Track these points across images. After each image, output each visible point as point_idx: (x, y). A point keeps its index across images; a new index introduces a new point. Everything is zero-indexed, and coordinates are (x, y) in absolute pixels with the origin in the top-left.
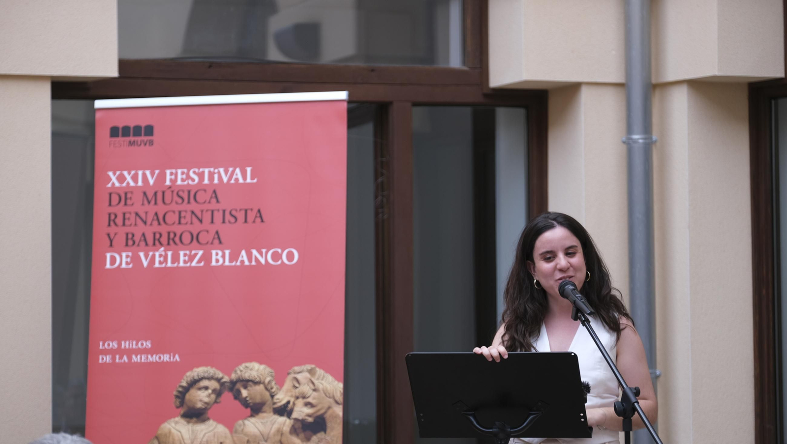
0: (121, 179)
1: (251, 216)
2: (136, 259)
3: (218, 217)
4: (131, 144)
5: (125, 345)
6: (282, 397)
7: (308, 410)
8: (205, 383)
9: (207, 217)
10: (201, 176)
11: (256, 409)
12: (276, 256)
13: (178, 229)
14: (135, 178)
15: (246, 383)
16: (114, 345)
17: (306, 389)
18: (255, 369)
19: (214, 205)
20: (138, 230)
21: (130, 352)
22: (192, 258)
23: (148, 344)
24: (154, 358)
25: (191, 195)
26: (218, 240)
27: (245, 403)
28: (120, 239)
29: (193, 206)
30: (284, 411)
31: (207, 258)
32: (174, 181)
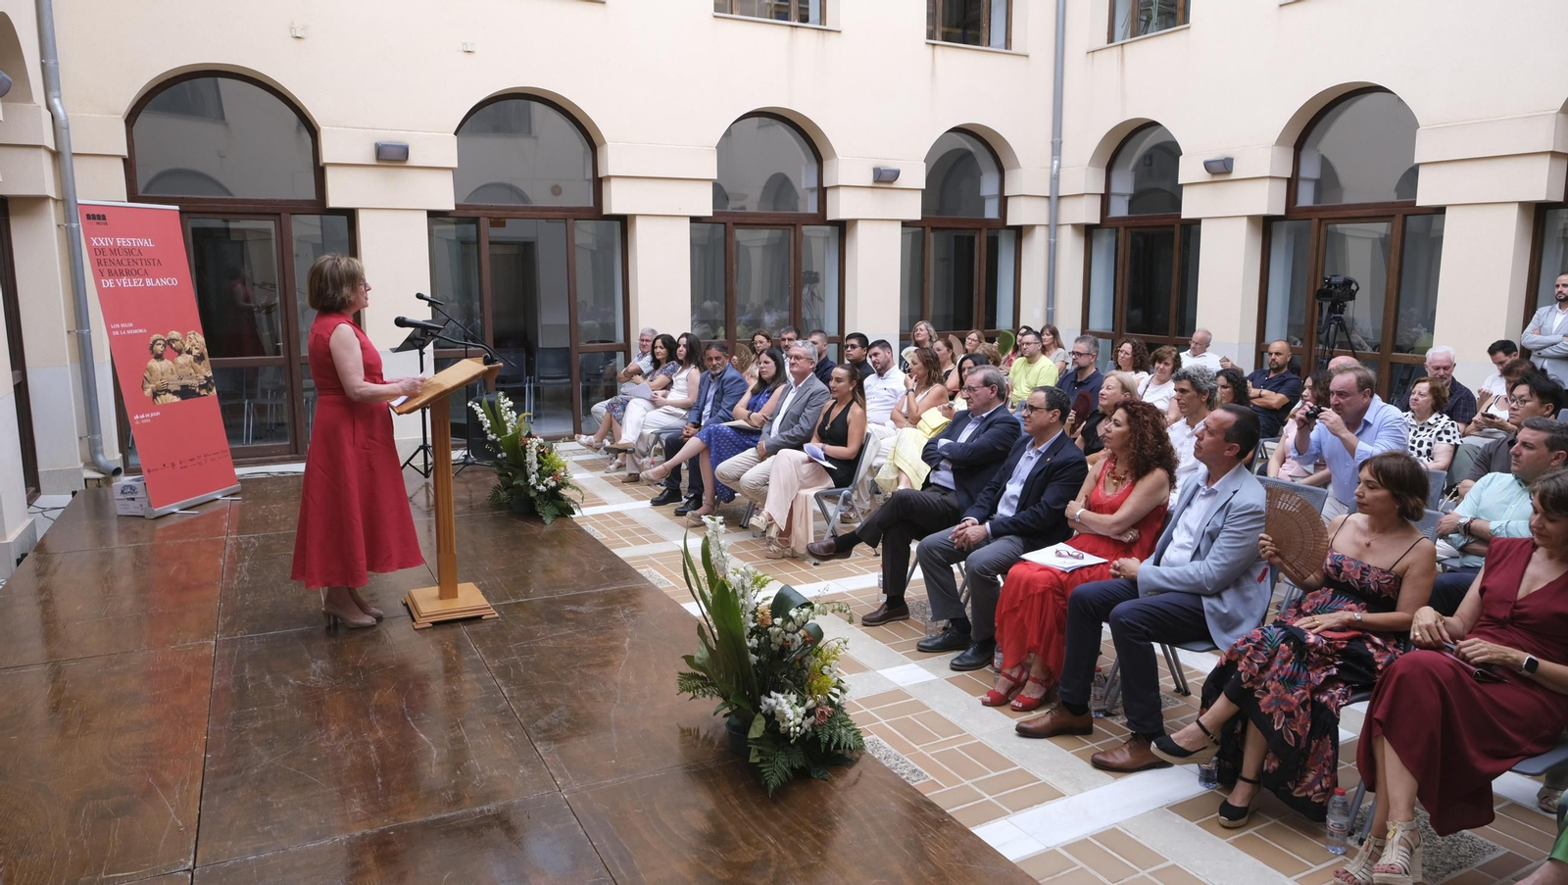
0: (98, 241)
1: (156, 262)
2: (115, 283)
3: (143, 262)
4: (98, 223)
5: (123, 325)
6: (187, 346)
7: (197, 351)
8: (159, 342)
9: (139, 263)
10: (132, 242)
11: (180, 352)
12: (170, 282)
13: (130, 268)
14: (104, 241)
15: (173, 340)
16: (118, 326)
17: (194, 341)
18: (175, 334)
19: (140, 257)
20: (113, 268)
21: (126, 329)
22: (138, 282)
23: (131, 325)
24: (136, 331)
25: (129, 251)
26: (146, 274)
27: (176, 351)
28: (106, 273)
29: (132, 257)
30: (189, 352)
31: (144, 282)
32: (121, 244)
